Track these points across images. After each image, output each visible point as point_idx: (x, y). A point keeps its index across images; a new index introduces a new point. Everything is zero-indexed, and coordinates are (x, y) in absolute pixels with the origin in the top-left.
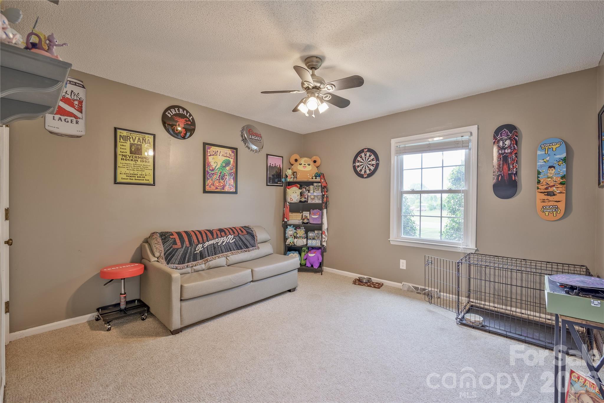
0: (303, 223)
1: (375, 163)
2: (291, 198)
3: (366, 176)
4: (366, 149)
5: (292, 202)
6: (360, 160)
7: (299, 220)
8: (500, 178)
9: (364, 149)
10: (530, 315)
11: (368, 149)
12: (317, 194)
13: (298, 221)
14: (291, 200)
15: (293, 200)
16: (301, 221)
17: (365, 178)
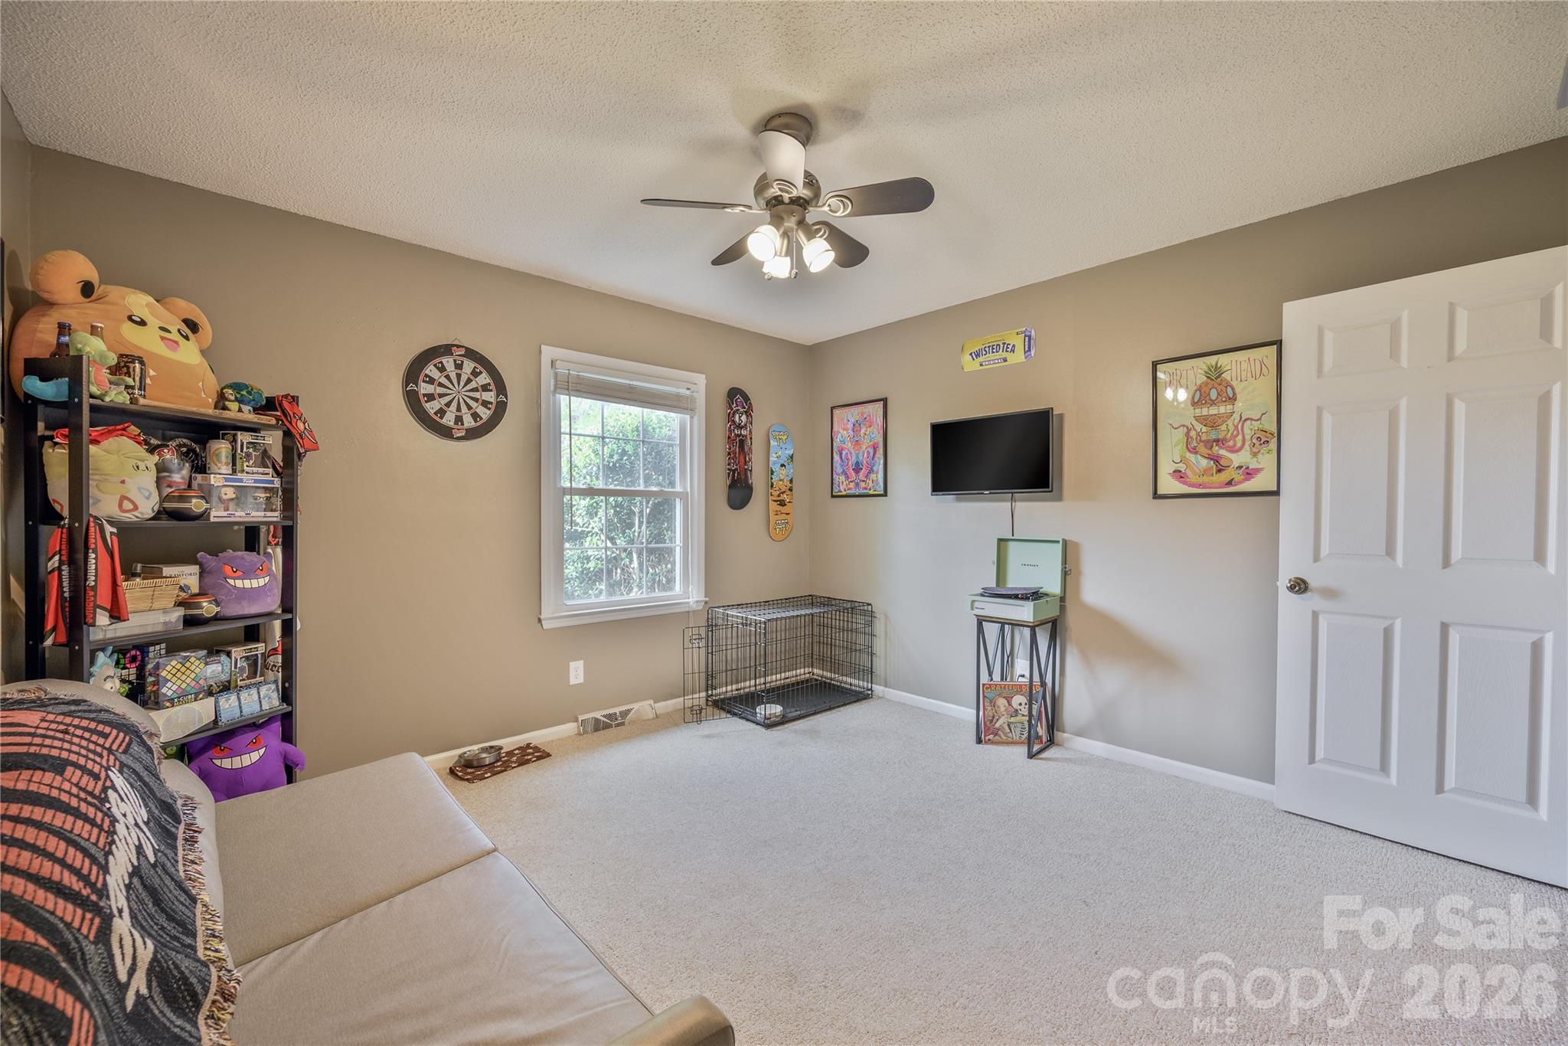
0: (190, 621)
1: (492, 400)
2: (123, 498)
3: (463, 434)
4: (458, 346)
5: (129, 517)
6: (436, 378)
7: (165, 611)
8: (736, 475)
9: (454, 345)
10: (772, 682)
11: (466, 348)
12: (256, 481)
13: (162, 618)
14: (127, 505)
15: (136, 508)
16: (181, 612)
17: (459, 439)
